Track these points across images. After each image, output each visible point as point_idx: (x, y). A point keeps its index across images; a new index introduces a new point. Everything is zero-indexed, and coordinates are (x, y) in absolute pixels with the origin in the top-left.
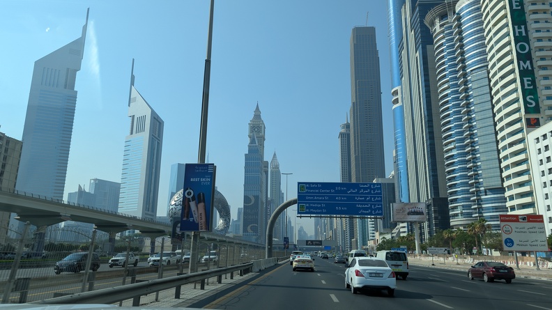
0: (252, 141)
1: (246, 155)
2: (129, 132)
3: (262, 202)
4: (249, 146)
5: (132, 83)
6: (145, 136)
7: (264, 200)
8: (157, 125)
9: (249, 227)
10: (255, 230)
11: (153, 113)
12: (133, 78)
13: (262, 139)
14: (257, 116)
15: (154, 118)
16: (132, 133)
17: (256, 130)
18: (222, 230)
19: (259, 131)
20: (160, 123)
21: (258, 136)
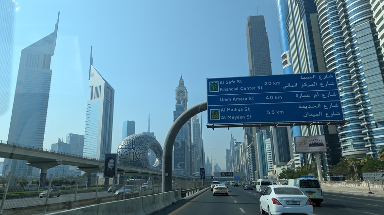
0: (179, 102)
1: (174, 112)
2: (90, 97)
3: (187, 145)
4: (176, 106)
5: (91, 63)
6: (101, 100)
7: (189, 145)
8: (109, 92)
9: (178, 165)
10: (182, 166)
11: (106, 83)
12: (92, 59)
13: (186, 100)
14: (182, 84)
15: (107, 87)
16: (92, 99)
17: (181, 94)
18: (158, 167)
19: (183, 95)
20: (112, 91)
21: (182, 98)
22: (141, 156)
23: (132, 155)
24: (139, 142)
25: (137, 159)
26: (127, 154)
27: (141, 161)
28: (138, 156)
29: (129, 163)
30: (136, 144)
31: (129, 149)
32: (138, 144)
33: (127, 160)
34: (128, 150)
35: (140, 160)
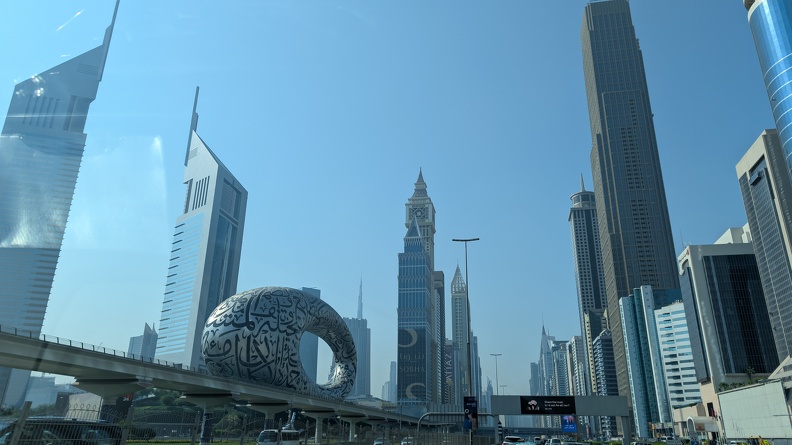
0: (412, 231)
1: (400, 255)
2: (183, 208)
4: (406, 240)
5: (194, 127)
6: (206, 212)
7: (438, 340)
8: (232, 196)
9: (409, 389)
10: (419, 393)
11: (222, 172)
12: (195, 118)
13: (430, 229)
14: (421, 190)
15: (225, 181)
16: (186, 211)
17: (419, 214)
19: (425, 217)
20: (239, 193)
21: (422, 224)
22: (273, 348)
23: (243, 344)
24: (269, 306)
25: (259, 359)
26: (228, 341)
27: (272, 366)
28: (262, 348)
29: (235, 368)
30: (258, 311)
31: (235, 325)
32: (266, 312)
33: (228, 361)
34: (231, 327)
35: (269, 360)
